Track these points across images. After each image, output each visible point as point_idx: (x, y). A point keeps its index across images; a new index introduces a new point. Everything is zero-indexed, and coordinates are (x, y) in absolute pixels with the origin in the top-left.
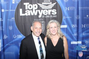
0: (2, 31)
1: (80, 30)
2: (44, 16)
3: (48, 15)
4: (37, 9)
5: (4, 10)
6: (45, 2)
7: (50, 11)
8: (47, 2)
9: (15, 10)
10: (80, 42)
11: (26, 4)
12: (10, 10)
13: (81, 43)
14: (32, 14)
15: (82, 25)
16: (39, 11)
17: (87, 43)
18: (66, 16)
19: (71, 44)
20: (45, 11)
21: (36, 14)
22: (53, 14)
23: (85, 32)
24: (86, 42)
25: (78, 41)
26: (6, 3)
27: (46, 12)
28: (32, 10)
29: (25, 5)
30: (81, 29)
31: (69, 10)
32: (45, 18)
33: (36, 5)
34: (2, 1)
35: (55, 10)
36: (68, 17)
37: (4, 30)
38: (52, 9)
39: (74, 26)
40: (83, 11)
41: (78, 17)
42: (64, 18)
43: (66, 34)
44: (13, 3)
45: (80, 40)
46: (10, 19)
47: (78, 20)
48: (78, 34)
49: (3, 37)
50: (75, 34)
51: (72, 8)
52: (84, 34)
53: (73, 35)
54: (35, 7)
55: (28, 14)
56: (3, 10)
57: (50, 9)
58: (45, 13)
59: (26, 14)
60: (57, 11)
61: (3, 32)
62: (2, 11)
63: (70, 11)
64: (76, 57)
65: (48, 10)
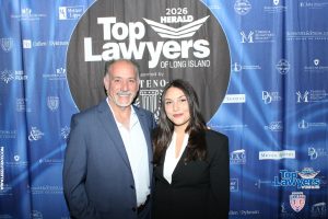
0: (25, 113)
1: (291, 113)
2: (165, 64)
3: (179, 59)
4: (143, 40)
5: (29, 42)
6: (171, 15)
8: (177, 16)
9: (67, 43)
10: (290, 154)
11: (105, 21)
12: (52, 43)
13: (293, 156)
15: (299, 94)
16: (150, 45)
17: (314, 156)
18: (243, 64)
19: (261, 158)
20: (171, 47)
21: (139, 56)
23: (309, 117)
24: (313, 152)
25: (283, 148)
26: (37, 17)
27: (172, 50)
28: (127, 41)
29: (102, 25)
30: (294, 108)
31: (251, 41)
32: (170, 70)
33: (140, 25)
34: (24, 11)
35: (206, 43)
36: (250, 68)
37: (29, 110)
38: (195, 38)
39: (270, 97)
40: (301, 48)
41: (284, 67)
42: (236, 69)
43: (241, 126)
44: (62, 17)
45: (290, 145)
46: (51, 72)
47: (283, 78)
48: (283, 124)
49: (27, 134)
50: (275, 127)
51: (262, 35)
52: (303, 126)
53: (266, 128)
54: (137, 31)
55: (111, 55)
57: (188, 39)
58: (171, 53)
59: (105, 57)
60: (210, 47)
61: (29, 116)
62: (25, 47)
63: (256, 44)
64: (276, 203)
65: (179, 41)
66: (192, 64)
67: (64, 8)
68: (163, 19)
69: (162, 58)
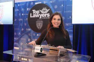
3: (45, 17)
7: (46, 14)
9: (28, 14)
12: (26, 14)
14: (36, 17)
16: (40, 14)
22: (47, 16)
33: (39, 11)
38: (47, 13)
44: (28, 10)
56: (23, 14)
66: (47, 18)
67: (28, 9)
68: (42, 10)
69: (42, 17)
